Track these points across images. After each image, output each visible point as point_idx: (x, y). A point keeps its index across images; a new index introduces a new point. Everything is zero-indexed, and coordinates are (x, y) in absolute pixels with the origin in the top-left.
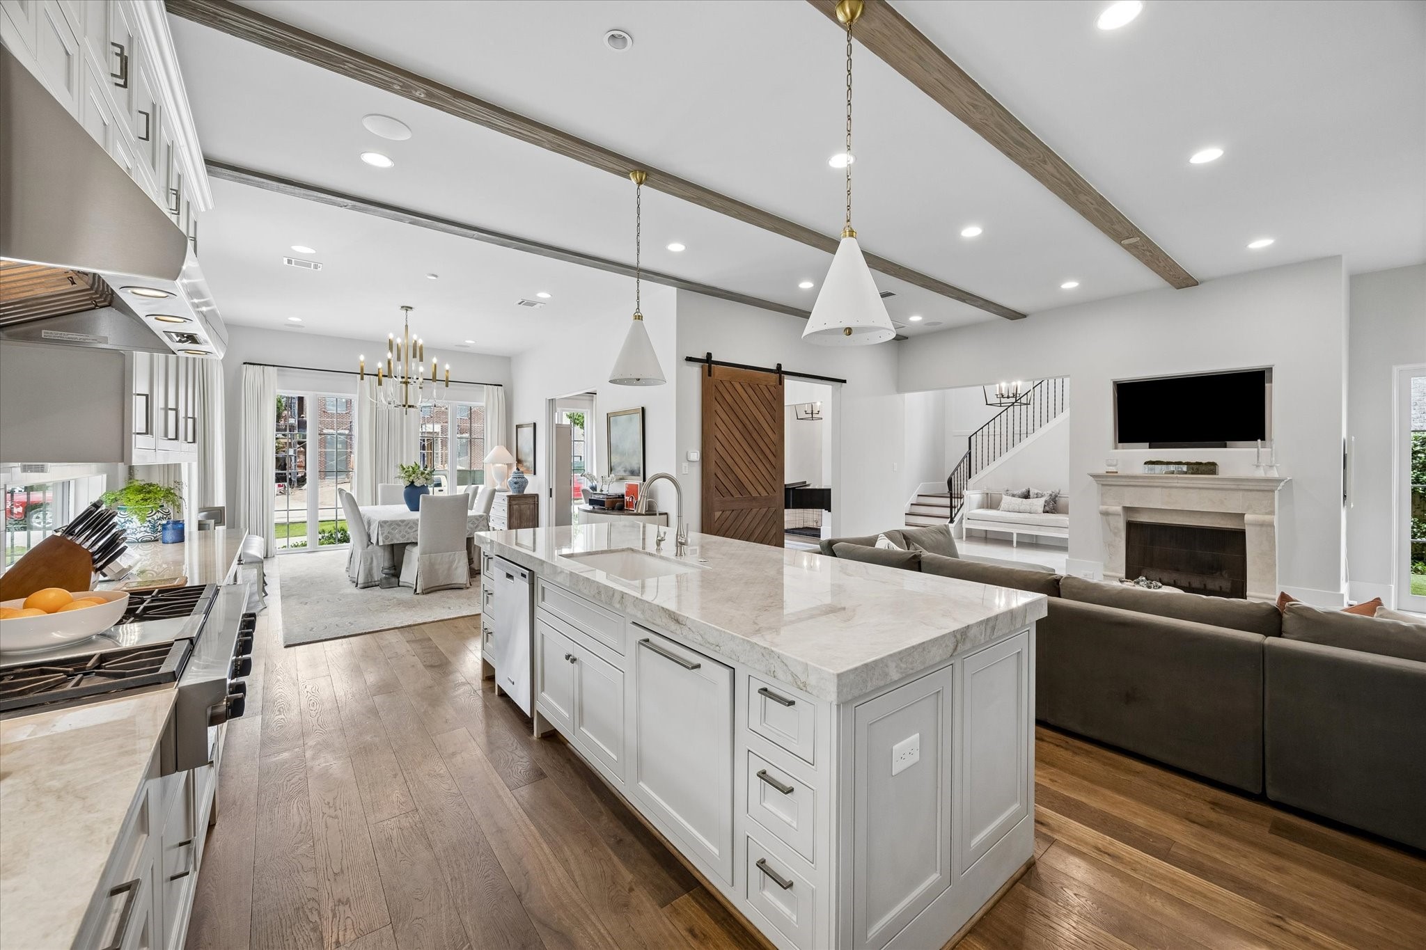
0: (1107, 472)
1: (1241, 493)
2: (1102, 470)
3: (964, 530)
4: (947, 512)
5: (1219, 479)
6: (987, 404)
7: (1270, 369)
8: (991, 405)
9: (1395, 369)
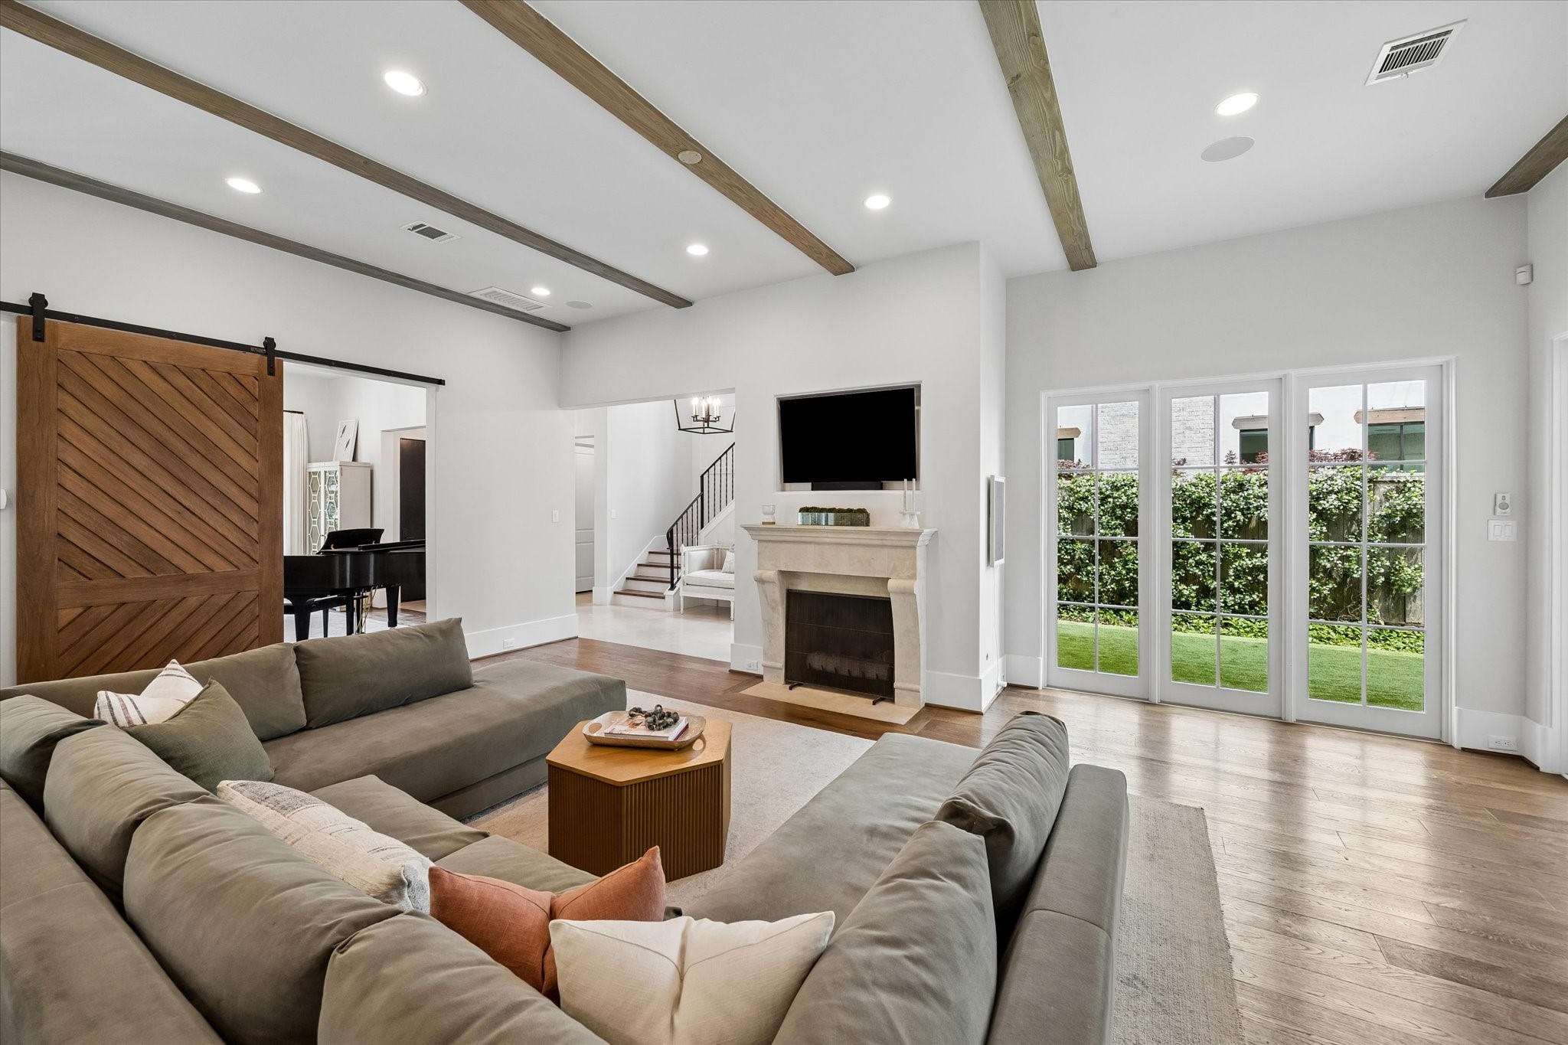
0: (764, 523)
1: (885, 551)
2: (757, 521)
3: (682, 599)
4: (665, 573)
5: (870, 533)
6: (680, 429)
7: (919, 386)
8: (684, 430)
9: (1043, 396)
